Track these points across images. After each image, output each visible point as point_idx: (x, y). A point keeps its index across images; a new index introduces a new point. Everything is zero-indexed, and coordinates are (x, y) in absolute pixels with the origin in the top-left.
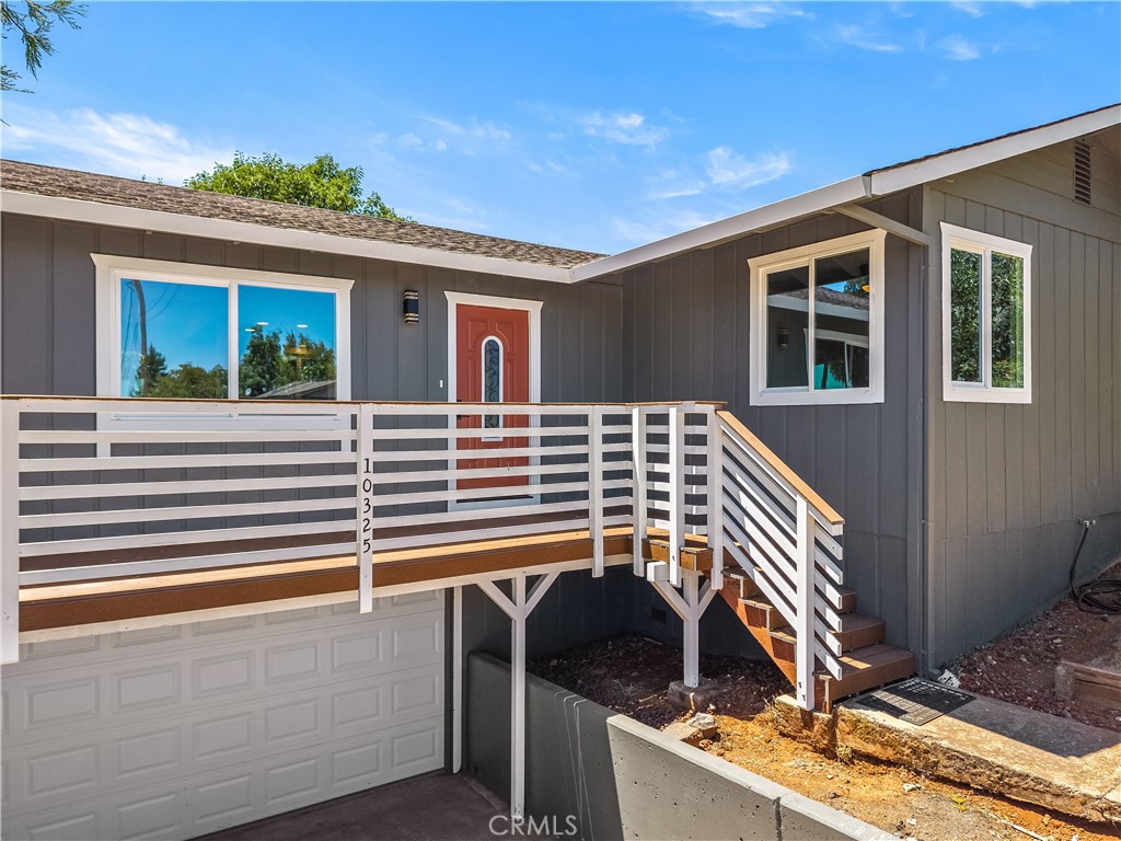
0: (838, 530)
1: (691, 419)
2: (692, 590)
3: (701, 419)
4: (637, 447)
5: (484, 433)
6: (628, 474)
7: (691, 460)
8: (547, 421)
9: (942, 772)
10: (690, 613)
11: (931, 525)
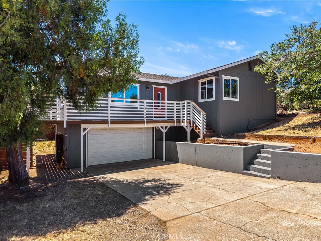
0: (205, 115)
1: (188, 103)
2: (189, 127)
3: (189, 103)
4: (181, 108)
5: (158, 105)
6: (180, 112)
7: (188, 108)
8: (168, 103)
9: (216, 142)
10: (188, 130)
11: (220, 116)
